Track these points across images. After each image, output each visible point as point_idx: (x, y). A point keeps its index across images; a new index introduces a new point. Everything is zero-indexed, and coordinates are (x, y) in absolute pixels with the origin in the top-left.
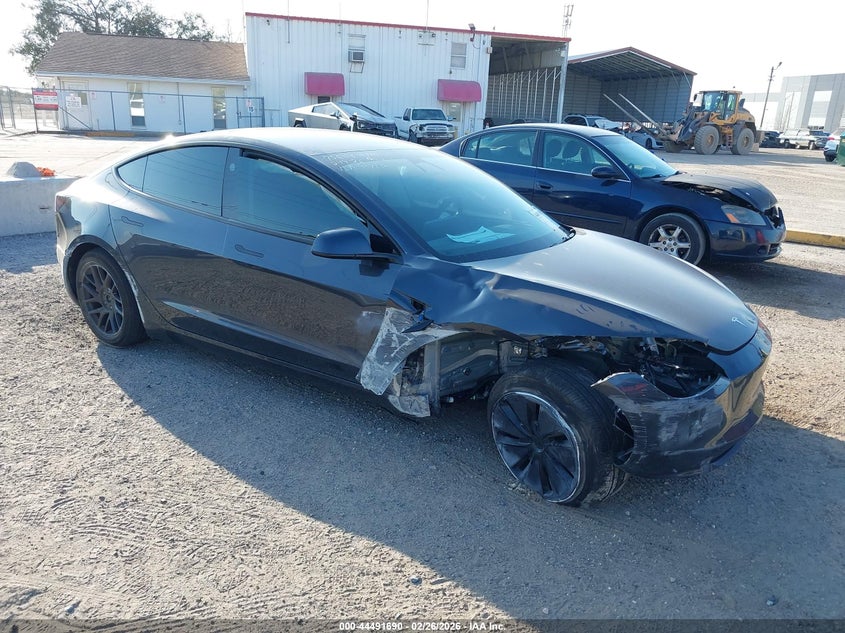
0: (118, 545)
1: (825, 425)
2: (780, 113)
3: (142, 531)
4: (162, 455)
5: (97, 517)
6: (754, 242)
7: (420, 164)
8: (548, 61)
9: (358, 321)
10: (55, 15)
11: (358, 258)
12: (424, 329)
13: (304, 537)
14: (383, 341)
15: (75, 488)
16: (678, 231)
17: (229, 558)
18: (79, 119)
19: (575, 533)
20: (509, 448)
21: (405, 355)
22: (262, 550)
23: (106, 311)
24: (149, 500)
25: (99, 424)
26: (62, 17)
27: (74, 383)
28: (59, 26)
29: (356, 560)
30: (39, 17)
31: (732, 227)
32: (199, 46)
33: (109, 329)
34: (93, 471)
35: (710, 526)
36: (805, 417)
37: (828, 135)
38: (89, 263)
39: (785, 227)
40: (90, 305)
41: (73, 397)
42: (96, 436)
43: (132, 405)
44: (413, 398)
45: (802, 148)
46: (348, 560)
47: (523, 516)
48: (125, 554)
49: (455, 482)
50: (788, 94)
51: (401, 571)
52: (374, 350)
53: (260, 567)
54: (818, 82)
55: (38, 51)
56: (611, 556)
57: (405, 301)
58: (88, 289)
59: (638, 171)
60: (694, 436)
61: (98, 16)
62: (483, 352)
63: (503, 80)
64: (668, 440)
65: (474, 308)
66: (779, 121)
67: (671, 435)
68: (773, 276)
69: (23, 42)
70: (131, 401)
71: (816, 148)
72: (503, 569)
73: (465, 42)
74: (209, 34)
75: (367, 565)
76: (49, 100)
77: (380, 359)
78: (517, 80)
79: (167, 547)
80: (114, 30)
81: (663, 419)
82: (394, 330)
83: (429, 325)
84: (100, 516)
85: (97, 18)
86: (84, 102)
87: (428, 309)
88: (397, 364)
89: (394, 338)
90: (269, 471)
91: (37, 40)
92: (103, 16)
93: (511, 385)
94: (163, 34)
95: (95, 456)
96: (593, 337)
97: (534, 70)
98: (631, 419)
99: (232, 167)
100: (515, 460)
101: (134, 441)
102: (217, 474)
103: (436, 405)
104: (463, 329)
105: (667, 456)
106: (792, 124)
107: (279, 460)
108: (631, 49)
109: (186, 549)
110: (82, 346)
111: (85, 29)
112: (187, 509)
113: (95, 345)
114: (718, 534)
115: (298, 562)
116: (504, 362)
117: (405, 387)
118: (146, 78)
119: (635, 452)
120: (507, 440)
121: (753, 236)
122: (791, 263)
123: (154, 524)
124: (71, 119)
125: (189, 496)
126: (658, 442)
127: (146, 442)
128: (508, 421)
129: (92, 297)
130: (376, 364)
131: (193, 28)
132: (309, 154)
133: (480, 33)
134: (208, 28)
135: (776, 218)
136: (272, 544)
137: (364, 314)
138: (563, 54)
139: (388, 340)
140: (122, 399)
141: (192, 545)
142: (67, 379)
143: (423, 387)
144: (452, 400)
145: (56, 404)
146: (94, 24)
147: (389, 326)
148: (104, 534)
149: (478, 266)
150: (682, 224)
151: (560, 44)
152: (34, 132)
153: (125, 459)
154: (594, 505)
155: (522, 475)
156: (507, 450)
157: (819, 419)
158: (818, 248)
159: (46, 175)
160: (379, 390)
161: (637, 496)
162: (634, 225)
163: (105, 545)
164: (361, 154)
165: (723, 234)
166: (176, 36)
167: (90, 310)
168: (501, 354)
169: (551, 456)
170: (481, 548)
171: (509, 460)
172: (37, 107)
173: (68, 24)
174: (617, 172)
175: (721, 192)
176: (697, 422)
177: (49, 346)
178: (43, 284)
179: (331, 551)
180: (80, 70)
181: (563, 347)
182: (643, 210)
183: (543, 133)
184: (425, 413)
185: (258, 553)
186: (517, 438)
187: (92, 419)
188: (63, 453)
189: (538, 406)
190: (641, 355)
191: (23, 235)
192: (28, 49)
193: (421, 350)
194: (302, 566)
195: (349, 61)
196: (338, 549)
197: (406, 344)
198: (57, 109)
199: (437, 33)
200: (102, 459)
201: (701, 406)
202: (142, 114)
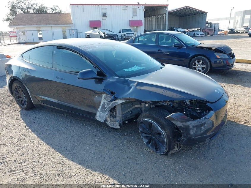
0: (18, 177)
1: (248, 122)
2: (234, 23)
3: (26, 172)
4: (36, 145)
5: (13, 167)
6: (225, 64)
7: (114, 47)
8: (162, 12)
9: (95, 99)
10: (15, 9)
11: (94, 79)
12: (114, 101)
13: (78, 171)
14: (103, 105)
15: (7, 158)
16: (201, 62)
17: (53, 180)
18: (23, 39)
19: (166, 164)
20: (144, 137)
21: (109, 109)
22: (64, 176)
23: (22, 99)
24: (30, 161)
25: (17, 136)
26: (17, 9)
27: (11, 122)
28: (17, 12)
29: (94, 178)
30: (11, 10)
31: (218, 59)
32: (57, 15)
33: (23, 105)
34: (14, 152)
35: (211, 160)
36: (242, 120)
37: (249, 28)
38: (15, 85)
39: (235, 58)
40: (17, 97)
41: (10, 127)
42: (16, 140)
43: (28, 129)
44: (114, 122)
45: (242, 33)
46: (91, 178)
47: (149, 159)
48: (20, 180)
49: (128, 149)
50: (237, 17)
51: (108, 181)
52: (100, 108)
53: (63, 182)
54: (246, 13)
55: (11, 20)
56: (177, 172)
57: (108, 92)
58: (16, 93)
59: (188, 44)
60: (202, 131)
61: (27, 8)
62: (136, 106)
63: (149, 19)
64: (193, 134)
65: (130, 93)
66: (234, 25)
67: (194, 132)
68: (232, 74)
69: (7, 17)
70: (28, 128)
71: (246, 33)
72: (142, 179)
73: (137, 8)
74: (60, 11)
75: (97, 179)
76: (14, 34)
77: (102, 111)
78: (153, 18)
79: (34, 177)
80: (33, 12)
81: (191, 127)
82: (106, 101)
83: (116, 99)
84: (14, 167)
85: (27, 9)
86: (24, 34)
87: (116, 94)
88: (107, 112)
89: (106, 104)
90: (69, 149)
91: (11, 17)
92: (29, 8)
93: (143, 117)
94: (47, 12)
95: (14, 147)
96: (168, 101)
97: (158, 15)
98: (179, 128)
99: (55, 52)
100: (147, 141)
101: (27, 141)
102: (52, 150)
103: (122, 124)
104: (127, 100)
105: (194, 139)
106: (238, 26)
107: (72, 145)
108: (187, 6)
109: (40, 177)
110: (15, 110)
111: (24, 12)
112: (42, 163)
113: (20, 110)
114: (213, 162)
115: (75, 180)
116: (143, 109)
117: (111, 119)
118: (42, 26)
119: (182, 138)
120: (144, 135)
121: (225, 62)
122: (238, 69)
123: (30, 169)
124: (21, 39)
125: (43, 159)
126: (190, 134)
127: (31, 141)
128: (143, 129)
129: (17, 95)
130: (101, 112)
131: (56, 10)
132: (77, 46)
133: (141, 5)
134: (60, 9)
135: (232, 56)
136: (67, 174)
137: (96, 96)
138: (166, 9)
139: (104, 105)
140: (25, 127)
141: (42, 175)
142: (9, 121)
143: (117, 119)
144: (127, 122)
145: (5, 130)
146: (27, 11)
147: (104, 100)
148: (14, 173)
149: (131, 79)
150: (202, 59)
151: (166, 6)
152: (10, 44)
153: (24, 147)
154: (172, 154)
155: (149, 146)
156: (144, 138)
157: (247, 120)
158: (246, 64)
159: (8, 57)
160: (102, 121)
161: (187, 151)
162: (187, 61)
163: (14, 177)
164: (94, 45)
165: (216, 62)
166: (51, 13)
167: (17, 99)
168: (142, 107)
169: (157, 139)
170: (135, 171)
171: (145, 141)
172: (11, 37)
173: (19, 11)
174: (181, 45)
175: (215, 49)
176: (203, 127)
177: (5, 111)
178: (6, 91)
179: (86, 175)
180: (22, 25)
181: (158, 104)
182: (190, 56)
183: (158, 34)
184: (118, 127)
185: (63, 177)
186: (147, 134)
187: (15, 134)
188: (5, 146)
189: (152, 124)
190: (184, 106)
191: (2, 76)
192: (8, 19)
193: (115, 107)
194: (76, 181)
195: (102, 16)
196: (88, 175)
197: (110, 105)
198: (16, 37)
199: (128, 6)
200: (17, 147)
201: (204, 122)
202: (42, 37)
